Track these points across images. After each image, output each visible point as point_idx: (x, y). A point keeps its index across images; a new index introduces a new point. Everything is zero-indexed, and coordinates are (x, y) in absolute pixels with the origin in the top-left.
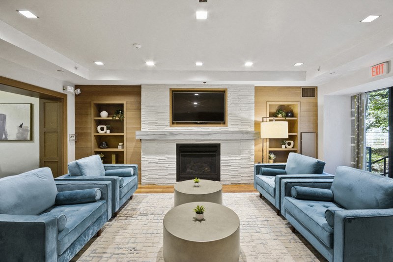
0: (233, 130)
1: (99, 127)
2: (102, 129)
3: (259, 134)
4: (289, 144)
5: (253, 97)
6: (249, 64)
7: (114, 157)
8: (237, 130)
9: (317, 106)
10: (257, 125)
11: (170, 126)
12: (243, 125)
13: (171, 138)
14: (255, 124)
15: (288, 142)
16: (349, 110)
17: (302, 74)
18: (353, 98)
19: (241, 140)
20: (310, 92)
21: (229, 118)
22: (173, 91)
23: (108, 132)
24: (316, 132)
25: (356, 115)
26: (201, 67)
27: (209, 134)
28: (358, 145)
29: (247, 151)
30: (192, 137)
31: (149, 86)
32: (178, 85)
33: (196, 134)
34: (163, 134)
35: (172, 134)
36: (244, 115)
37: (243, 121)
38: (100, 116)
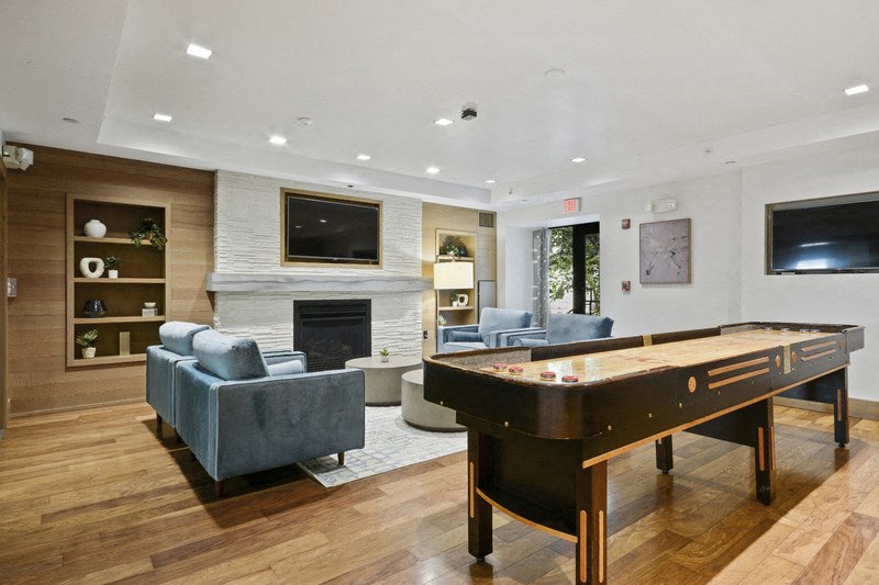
0: (392, 274)
1: (85, 262)
2: (93, 267)
3: (431, 282)
4: (462, 300)
5: (420, 220)
6: (433, 171)
7: (124, 337)
8: (397, 275)
9: (496, 241)
10: (427, 267)
11: (282, 266)
12: (407, 267)
13: (290, 288)
14: (423, 266)
15: (460, 296)
16: (531, 250)
17: (486, 193)
18: (535, 233)
19: (401, 293)
20: (488, 219)
21: (385, 254)
22: (287, 194)
23: (113, 274)
24: (494, 280)
25: (539, 257)
26: (367, 161)
27: (357, 282)
28: (541, 298)
29: (411, 312)
30: (329, 287)
31: (235, 176)
32: (297, 183)
33: (335, 281)
34: (274, 279)
35: (290, 280)
36: (406, 249)
37: (406, 260)
38: (84, 234)
